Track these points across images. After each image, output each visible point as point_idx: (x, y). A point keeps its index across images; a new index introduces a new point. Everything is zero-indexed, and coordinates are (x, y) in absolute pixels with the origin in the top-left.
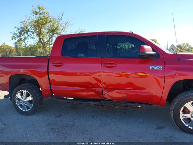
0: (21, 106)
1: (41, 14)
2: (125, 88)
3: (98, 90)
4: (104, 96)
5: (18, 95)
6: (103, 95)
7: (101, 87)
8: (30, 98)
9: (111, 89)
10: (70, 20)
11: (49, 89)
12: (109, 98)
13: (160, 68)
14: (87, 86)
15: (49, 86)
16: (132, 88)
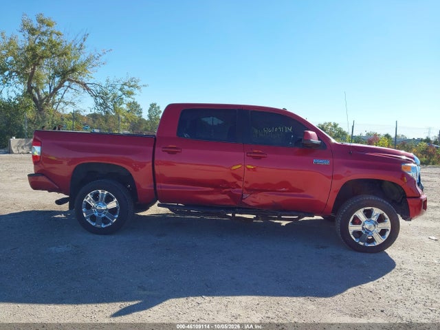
0: (93, 218)
1: (44, 34)
2: (277, 190)
3: (236, 191)
4: (243, 201)
5: (89, 198)
6: (242, 199)
7: (240, 188)
8: (113, 205)
9: (256, 190)
10: (101, 53)
11: (153, 188)
12: (252, 204)
13: (327, 162)
14: (218, 185)
15: (153, 183)
16: (287, 189)
